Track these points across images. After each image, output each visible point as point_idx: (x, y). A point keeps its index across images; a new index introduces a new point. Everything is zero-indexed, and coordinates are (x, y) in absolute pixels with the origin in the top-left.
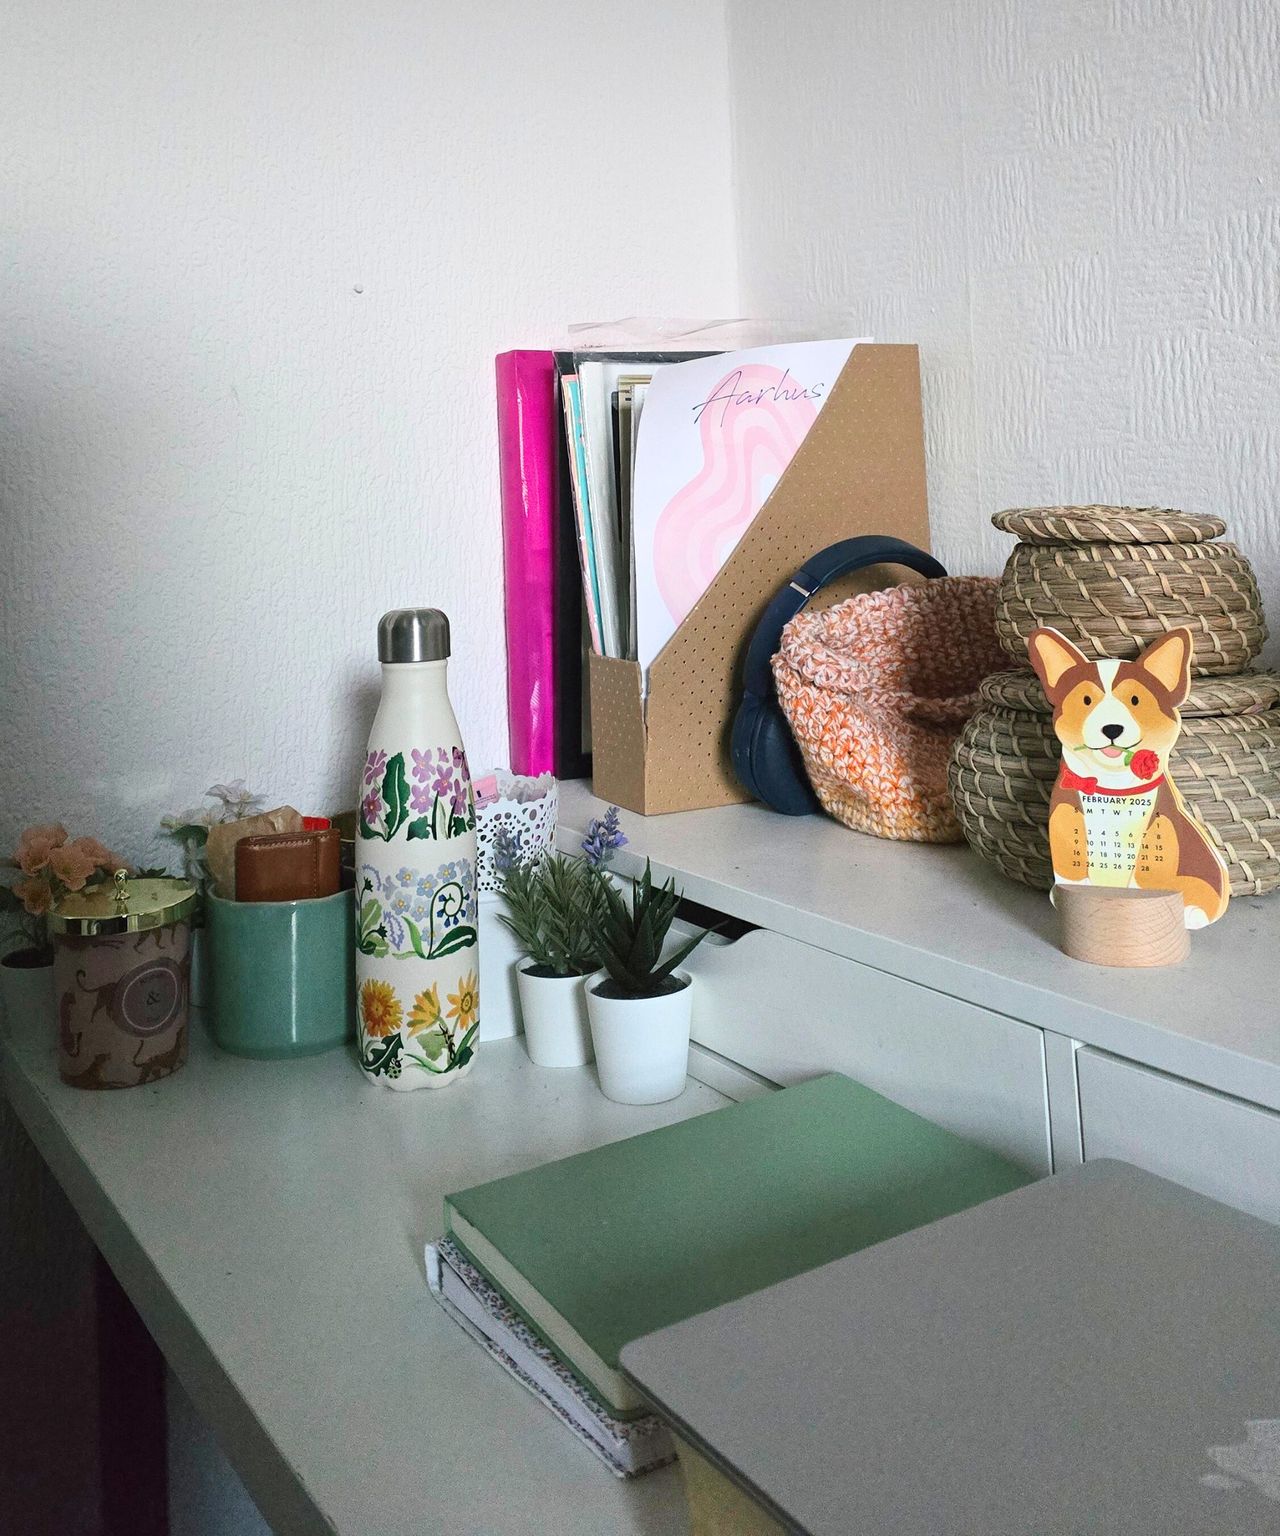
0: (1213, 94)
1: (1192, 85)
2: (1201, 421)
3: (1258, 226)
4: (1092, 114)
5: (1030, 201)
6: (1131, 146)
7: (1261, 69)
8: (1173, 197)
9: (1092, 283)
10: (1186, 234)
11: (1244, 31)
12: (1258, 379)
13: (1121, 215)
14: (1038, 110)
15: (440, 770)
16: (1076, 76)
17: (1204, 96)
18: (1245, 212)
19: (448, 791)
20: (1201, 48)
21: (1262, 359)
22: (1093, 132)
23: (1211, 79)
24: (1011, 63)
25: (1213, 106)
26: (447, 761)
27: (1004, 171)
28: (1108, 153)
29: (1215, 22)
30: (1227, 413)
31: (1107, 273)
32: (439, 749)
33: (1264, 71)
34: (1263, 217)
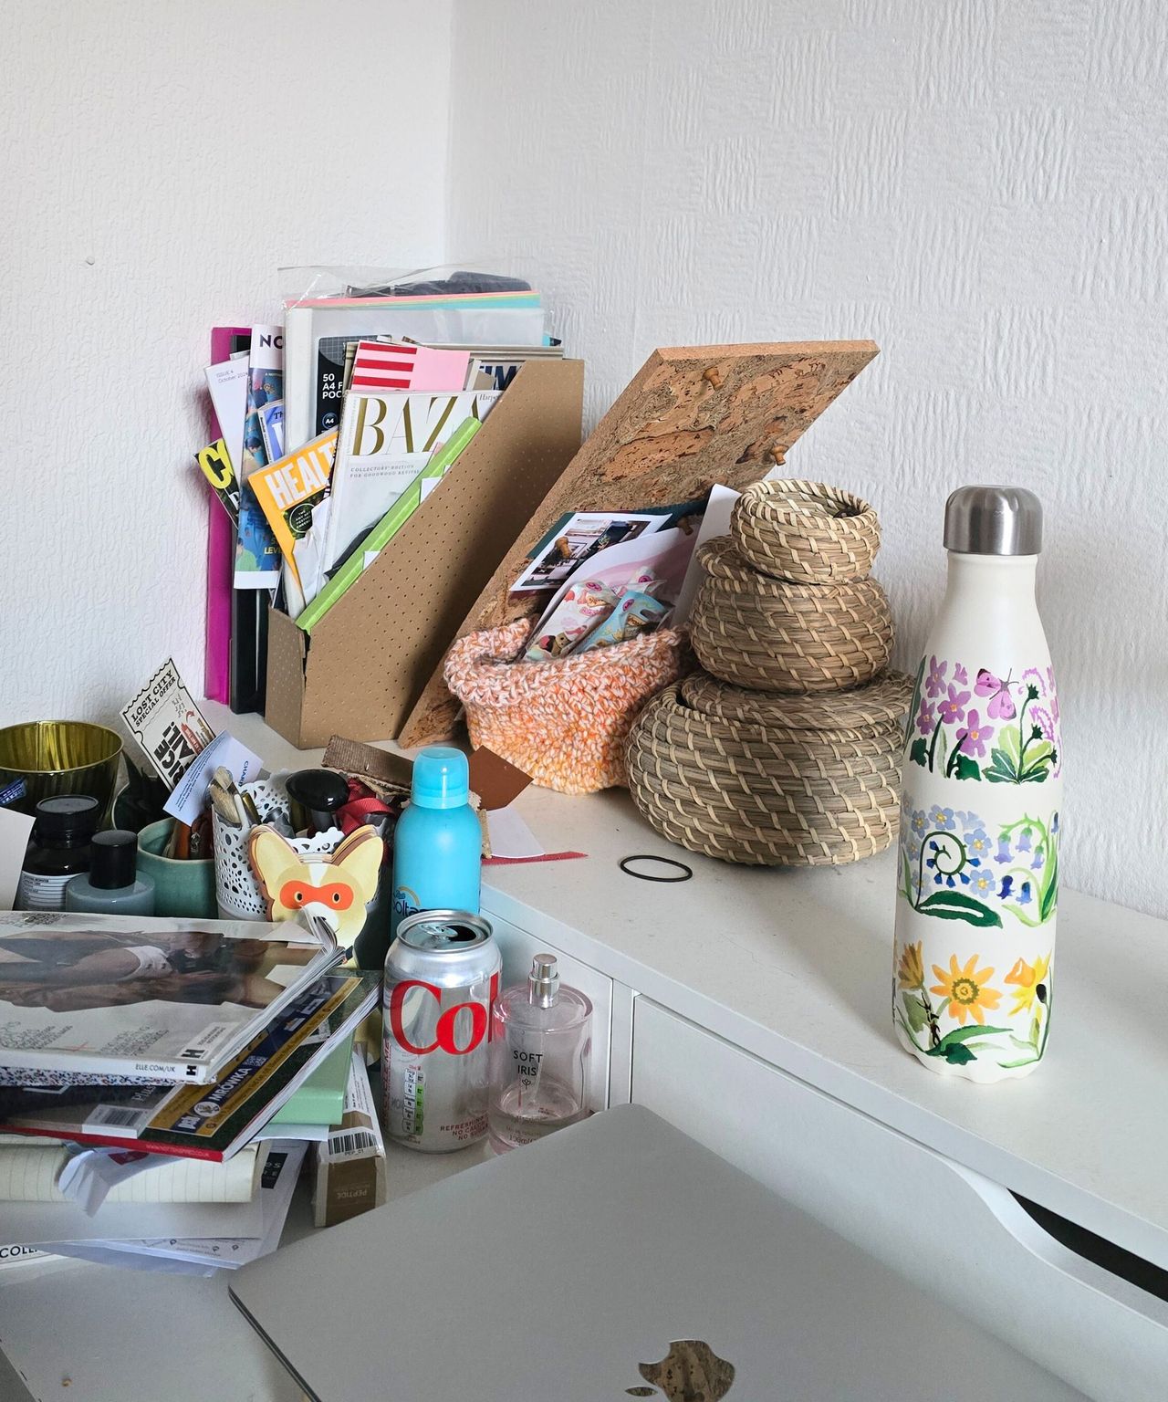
0: (842, 198)
1: (828, 187)
2: (801, 465)
3: (863, 316)
4: (747, 191)
5: (691, 254)
6: (775, 227)
7: (880, 185)
8: (802, 278)
9: (732, 335)
10: (808, 311)
11: (872, 152)
12: (847, 439)
13: (760, 283)
14: (705, 177)
15: (951, 691)
16: (739, 156)
17: (835, 197)
18: (854, 302)
19: (957, 720)
20: (838, 156)
21: (852, 424)
22: (747, 207)
23: (842, 185)
24: (688, 131)
25: (841, 208)
26: (965, 683)
27: (673, 225)
28: (756, 228)
29: (851, 138)
30: (820, 462)
31: (744, 329)
32: (958, 666)
33: (883, 187)
34: (867, 311)
